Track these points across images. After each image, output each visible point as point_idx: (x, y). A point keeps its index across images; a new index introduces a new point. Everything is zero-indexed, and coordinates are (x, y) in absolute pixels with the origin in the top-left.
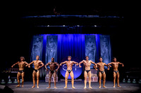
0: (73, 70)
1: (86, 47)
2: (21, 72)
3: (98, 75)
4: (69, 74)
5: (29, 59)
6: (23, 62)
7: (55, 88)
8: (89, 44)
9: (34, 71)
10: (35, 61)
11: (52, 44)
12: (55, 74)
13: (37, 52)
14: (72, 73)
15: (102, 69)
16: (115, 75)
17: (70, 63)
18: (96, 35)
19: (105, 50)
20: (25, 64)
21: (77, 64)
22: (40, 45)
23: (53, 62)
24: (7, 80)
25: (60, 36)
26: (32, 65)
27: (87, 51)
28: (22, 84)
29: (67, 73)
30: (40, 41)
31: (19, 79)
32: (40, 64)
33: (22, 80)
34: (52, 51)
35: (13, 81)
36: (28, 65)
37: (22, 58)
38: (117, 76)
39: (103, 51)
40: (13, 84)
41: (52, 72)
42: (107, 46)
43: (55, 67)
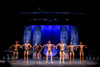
0: (52, 50)
1: (61, 35)
2: (16, 51)
3: (69, 54)
4: (49, 53)
5: (22, 43)
6: (18, 45)
7: (40, 63)
8: (63, 32)
9: (25, 51)
10: (26, 44)
11: (37, 32)
12: (39, 53)
13: (27, 38)
14: (51, 53)
15: (72, 50)
16: (81, 54)
17: (49, 45)
18: (68, 26)
19: (74, 36)
20: (19, 46)
21: (54, 46)
22: (29, 33)
23: (38, 45)
24: (6, 57)
25: (43, 27)
26: (23, 47)
27: (61, 37)
28: (17, 60)
29: (48, 52)
30: (29, 30)
31: (15, 57)
32: (29, 46)
33: (17, 57)
34: (38, 37)
35: (10, 57)
36: (21, 47)
37: (17, 42)
38: (82, 55)
39: (72, 38)
40: (11, 60)
41: (38, 52)
42: (75, 33)
43: (40, 48)
